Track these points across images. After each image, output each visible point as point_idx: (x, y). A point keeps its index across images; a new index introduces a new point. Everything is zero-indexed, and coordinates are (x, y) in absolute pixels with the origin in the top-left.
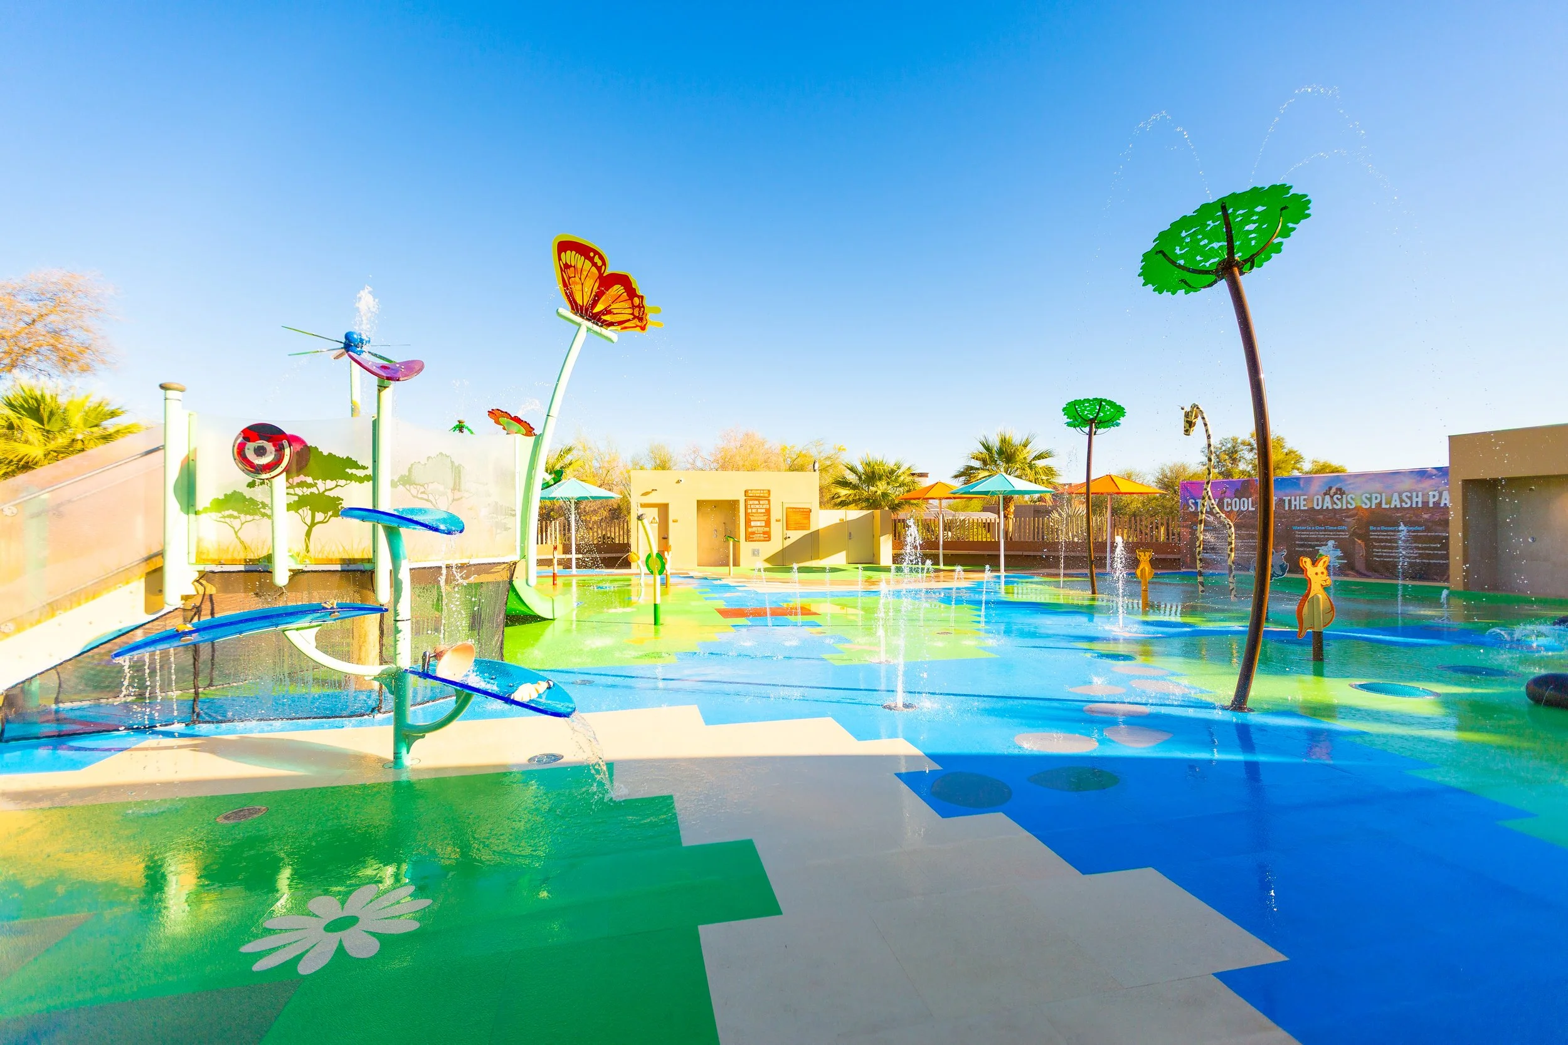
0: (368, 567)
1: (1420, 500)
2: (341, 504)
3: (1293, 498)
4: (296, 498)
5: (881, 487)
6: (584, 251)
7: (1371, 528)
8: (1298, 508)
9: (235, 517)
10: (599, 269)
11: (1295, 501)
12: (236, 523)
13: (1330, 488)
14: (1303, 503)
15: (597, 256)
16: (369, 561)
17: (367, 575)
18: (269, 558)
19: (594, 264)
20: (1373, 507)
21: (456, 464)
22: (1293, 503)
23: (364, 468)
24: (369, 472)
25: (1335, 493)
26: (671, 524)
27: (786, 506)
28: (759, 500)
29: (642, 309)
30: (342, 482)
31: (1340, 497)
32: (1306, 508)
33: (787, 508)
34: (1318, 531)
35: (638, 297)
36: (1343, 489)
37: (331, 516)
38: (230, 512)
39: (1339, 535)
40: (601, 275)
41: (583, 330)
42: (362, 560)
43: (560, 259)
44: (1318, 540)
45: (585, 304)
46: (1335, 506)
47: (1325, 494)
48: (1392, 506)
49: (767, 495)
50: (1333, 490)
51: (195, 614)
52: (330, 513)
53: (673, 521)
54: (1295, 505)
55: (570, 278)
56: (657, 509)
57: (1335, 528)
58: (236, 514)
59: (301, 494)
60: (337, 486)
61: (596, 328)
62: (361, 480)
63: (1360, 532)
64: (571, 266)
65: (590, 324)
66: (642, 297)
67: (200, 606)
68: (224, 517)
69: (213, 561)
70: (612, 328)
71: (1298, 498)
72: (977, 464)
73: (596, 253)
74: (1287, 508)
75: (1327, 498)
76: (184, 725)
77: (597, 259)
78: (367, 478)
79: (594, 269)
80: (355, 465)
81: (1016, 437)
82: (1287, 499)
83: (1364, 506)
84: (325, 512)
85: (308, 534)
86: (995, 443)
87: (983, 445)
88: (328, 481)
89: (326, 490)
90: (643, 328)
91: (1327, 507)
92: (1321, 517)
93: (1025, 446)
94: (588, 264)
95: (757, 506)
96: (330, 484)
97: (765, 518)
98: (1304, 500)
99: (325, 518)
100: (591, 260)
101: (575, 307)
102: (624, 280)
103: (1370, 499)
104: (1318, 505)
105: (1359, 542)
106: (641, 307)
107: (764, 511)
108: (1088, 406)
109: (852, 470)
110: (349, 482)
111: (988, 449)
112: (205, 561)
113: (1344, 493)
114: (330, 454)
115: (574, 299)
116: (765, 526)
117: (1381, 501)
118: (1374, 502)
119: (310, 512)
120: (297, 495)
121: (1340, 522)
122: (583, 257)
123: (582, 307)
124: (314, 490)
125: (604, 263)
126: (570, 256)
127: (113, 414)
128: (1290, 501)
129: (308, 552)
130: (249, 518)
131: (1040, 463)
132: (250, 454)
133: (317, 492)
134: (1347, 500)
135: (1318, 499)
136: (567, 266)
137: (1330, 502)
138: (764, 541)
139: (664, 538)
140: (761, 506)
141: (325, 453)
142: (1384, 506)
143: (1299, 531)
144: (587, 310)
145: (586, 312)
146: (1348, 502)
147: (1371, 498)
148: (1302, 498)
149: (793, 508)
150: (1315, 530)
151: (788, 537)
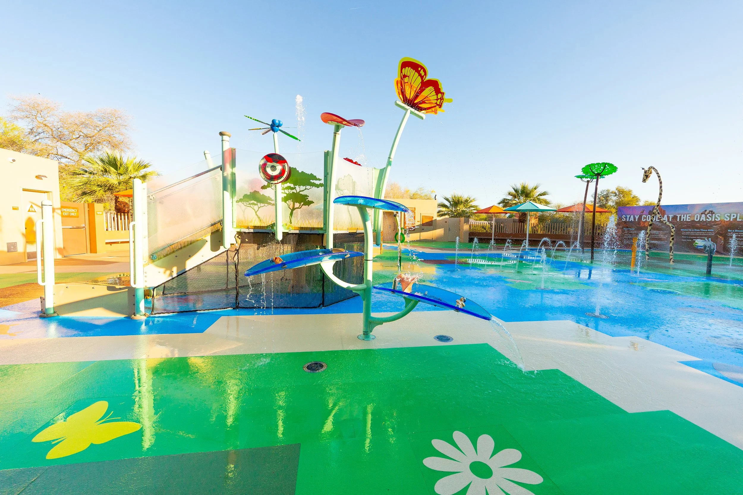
0: (321, 232)
2: (308, 198)
3: (682, 216)
4: (285, 195)
5: (461, 208)
6: (415, 67)
7: (729, 231)
8: (685, 220)
9: (255, 205)
10: (422, 77)
11: (684, 217)
12: (256, 207)
13: (706, 211)
14: (688, 218)
15: (422, 70)
16: (321, 229)
17: (320, 237)
18: (273, 225)
19: (420, 75)
20: (731, 220)
21: (354, 181)
22: (682, 218)
23: (320, 180)
24: (322, 182)
25: (708, 213)
27: (421, 215)
29: (442, 100)
30: (308, 187)
31: (711, 215)
32: (690, 220)
34: (696, 232)
35: (441, 93)
36: (713, 211)
37: (302, 205)
38: (253, 201)
39: (709, 234)
40: (422, 80)
41: (409, 112)
42: (318, 228)
43: (401, 72)
44: (695, 236)
45: (411, 99)
46: (707, 220)
47: (702, 214)
49: (414, 210)
50: (708, 211)
51: (236, 254)
52: (302, 203)
54: (683, 219)
55: (405, 83)
57: (706, 230)
58: (255, 202)
59: (288, 193)
60: (306, 189)
61: (416, 112)
62: (318, 186)
63: (721, 232)
64: (407, 76)
65: (413, 110)
66: (443, 93)
67: (238, 249)
68: (250, 204)
69: (244, 227)
70: (423, 111)
71: (685, 215)
72: (510, 197)
73: (422, 68)
74: (678, 220)
75: (703, 216)
76: (232, 309)
77: (422, 72)
78: (321, 185)
79: (419, 78)
80: (315, 178)
81: (530, 186)
82: (679, 216)
83: (725, 220)
84: (300, 203)
85: (291, 214)
86: (519, 187)
87: (514, 189)
88: (301, 186)
89: (300, 191)
90: (440, 112)
91: (703, 220)
92: (698, 225)
93: (535, 189)
94: (417, 74)
96: (302, 188)
98: (689, 216)
99: (300, 206)
100: (419, 72)
101: (406, 100)
102: (435, 84)
103: (730, 217)
104: (697, 219)
105: (721, 237)
106: (442, 99)
109: (447, 200)
110: (312, 187)
111: (516, 191)
112: (240, 227)
113: (714, 213)
114: (302, 172)
115: (405, 96)
116: (413, 224)
117: (737, 217)
118: (732, 218)
119: (292, 203)
120: (286, 193)
121: (710, 227)
122: (414, 71)
123: (409, 100)
124: (294, 191)
125: (425, 74)
126: (408, 71)
127: (145, 167)
129: (291, 223)
130: (262, 205)
131: (542, 197)
132: (269, 170)
133: (296, 192)
134: (715, 216)
135: (697, 216)
136: (405, 76)
137: (704, 218)
141: (300, 171)
142: (738, 220)
143: (684, 231)
144: (411, 101)
145: (411, 103)
146: (715, 218)
147: (731, 215)
148: (688, 215)
149: (425, 216)
150: (694, 231)
151: (423, 229)
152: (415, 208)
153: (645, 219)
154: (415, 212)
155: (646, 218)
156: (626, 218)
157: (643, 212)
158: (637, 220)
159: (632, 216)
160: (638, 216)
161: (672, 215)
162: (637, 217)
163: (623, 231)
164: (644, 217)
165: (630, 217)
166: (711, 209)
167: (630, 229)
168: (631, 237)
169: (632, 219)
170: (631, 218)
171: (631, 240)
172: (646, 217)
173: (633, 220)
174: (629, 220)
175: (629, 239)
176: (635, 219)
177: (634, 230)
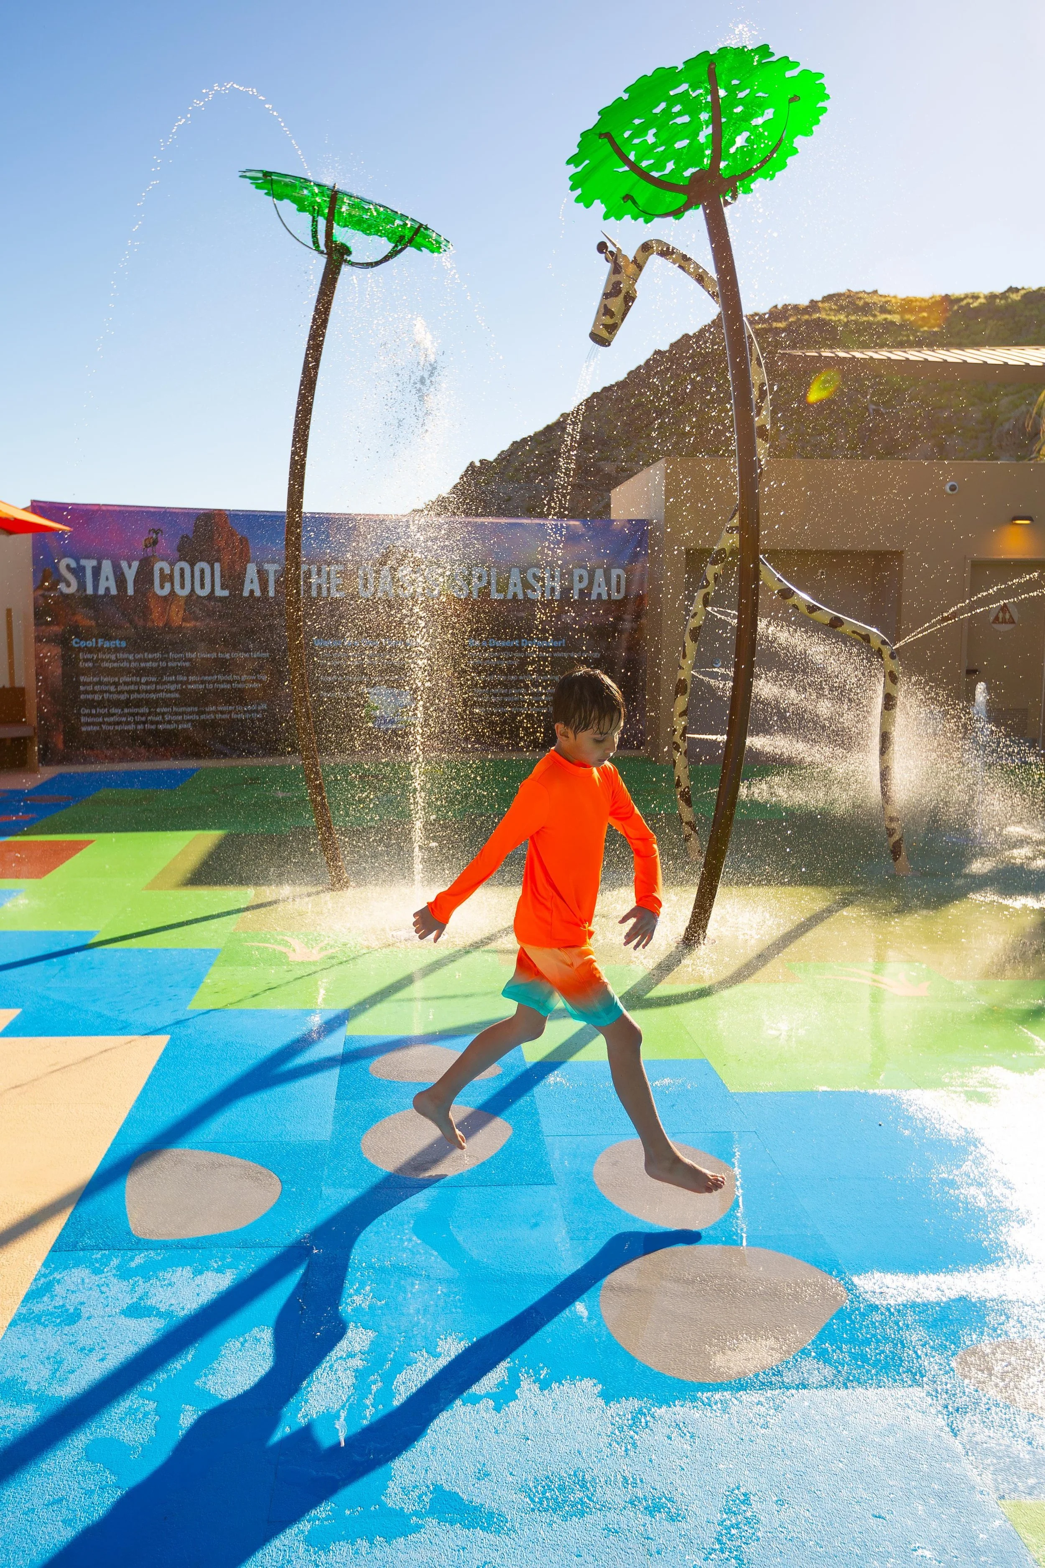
153: (168, 586)
155: (171, 578)
156: (78, 572)
157: (155, 542)
158: (130, 591)
159: (107, 567)
160: (135, 564)
162: (130, 574)
164: (162, 570)
165: (97, 571)
167: (107, 644)
168: (112, 689)
169: (108, 583)
170: (102, 577)
171: (113, 711)
172: (172, 570)
173: (114, 591)
174: (96, 587)
176: (121, 581)
177: (122, 651)
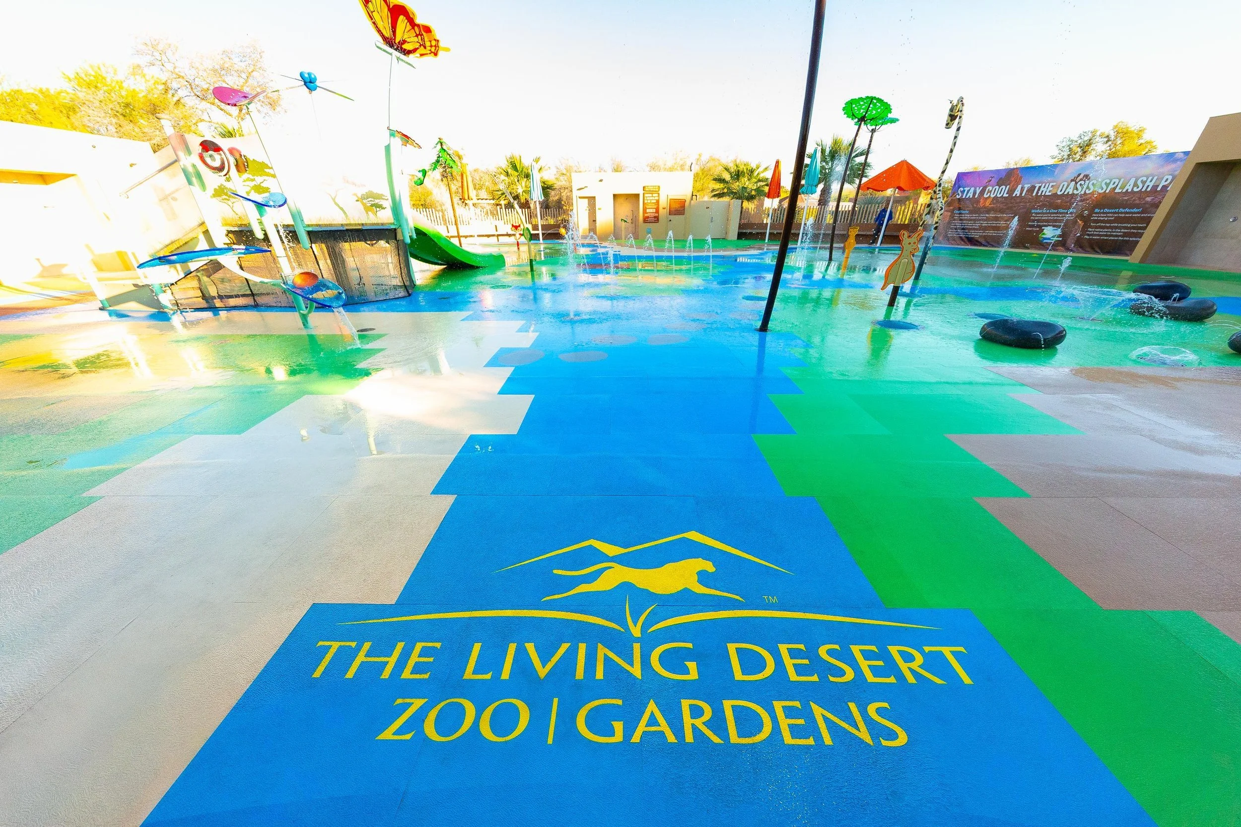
1: (1151, 184)
3: (1043, 185)
5: (744, 181)
7: (1095, 211)
8: (1043, 193)
11: (1045, 187)
13: (1079, 175)
14: (1049, 189)
20: (1108, 191)
22: (1042, 189)
25: (1080, 179)
26: (598, 212)
27: (670, 197)
28: (652, 193)
31: (1083, 183)
32: (1050, 193)
33: (670, 199)
34: (1052, 213)
40: (388, 7)
44: (1047, 221)
45: (389, 36)
46: (1075, 191)
47: (1072, 181)
48: (1124, 191)
49: (657, 190)
53: (599, 209)
54: (1043, 191)
55: (372, 12)
56: (587, 199)
63: (1084, 214)
71: (1047, 184)
74: (1034, 194)
75: (1072, 184)
79: (383, 3)
82: (1038, 186)
83: (1100, 191)
90: (436, 54)
91: (1068, 192)
92: (1059, 201)
95: (651, 198)
97: (656, 207)
98: (1052, 186)
101: (386, 42)
103: (1108, 185)
104: (1061, 191)
105: (1080, 222)
107: (655, 201)
108: (863, 105)
109: (727, 169)
115: (382, 33)
116: (656, 213)
117: (1117, 186)
118: (1111, 186)
123: (388, 39)
128: (1040, 187)
134: (1088, 186)
135: (1064, 185)
136: (367, 2)
137: (1072, 188)
138: (654, 222)
139: (594, 221)
140: (653, 198)
142: (1117, 190)
143: (1035, 213)
144: (392, 41)
146: (1088, 188)
147: (1110, 182)
148: (1051, 184)
149: (674, 199)
150: (1049, 213)
151: (670, 220)
152: (659, 187)
153: (989, 194)
154: (659, 194)
155: (991, 192)
156: (964, 192)
157: (990, 181)
158: (976, 196)
159: (972, 189)
160: (981, 188)
161: (1029, 185)
162: (979, 191)
163: (952, 217)
164: (989, 189)
165: (968, 191)
166: (1085, 173)
167: (963, 212)
169: (971, 194)
170: (970, 192)
172: (992, 189)
173: (971, 197)
174: (966, 196)
175: (956, 229)
176: (975, 193)
177: (967, 214)
